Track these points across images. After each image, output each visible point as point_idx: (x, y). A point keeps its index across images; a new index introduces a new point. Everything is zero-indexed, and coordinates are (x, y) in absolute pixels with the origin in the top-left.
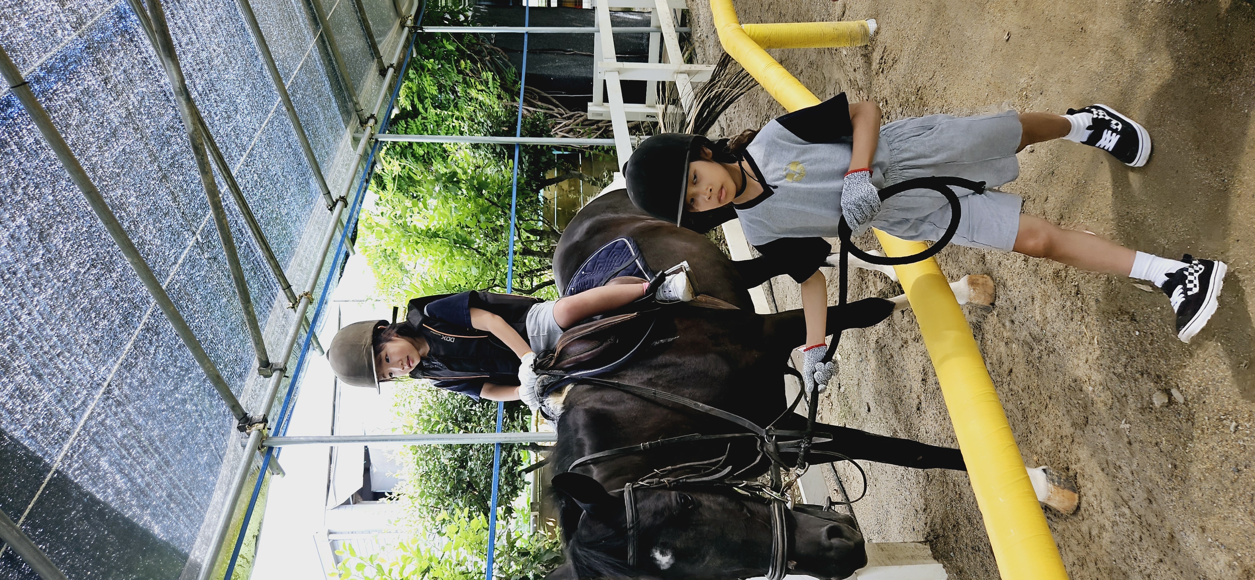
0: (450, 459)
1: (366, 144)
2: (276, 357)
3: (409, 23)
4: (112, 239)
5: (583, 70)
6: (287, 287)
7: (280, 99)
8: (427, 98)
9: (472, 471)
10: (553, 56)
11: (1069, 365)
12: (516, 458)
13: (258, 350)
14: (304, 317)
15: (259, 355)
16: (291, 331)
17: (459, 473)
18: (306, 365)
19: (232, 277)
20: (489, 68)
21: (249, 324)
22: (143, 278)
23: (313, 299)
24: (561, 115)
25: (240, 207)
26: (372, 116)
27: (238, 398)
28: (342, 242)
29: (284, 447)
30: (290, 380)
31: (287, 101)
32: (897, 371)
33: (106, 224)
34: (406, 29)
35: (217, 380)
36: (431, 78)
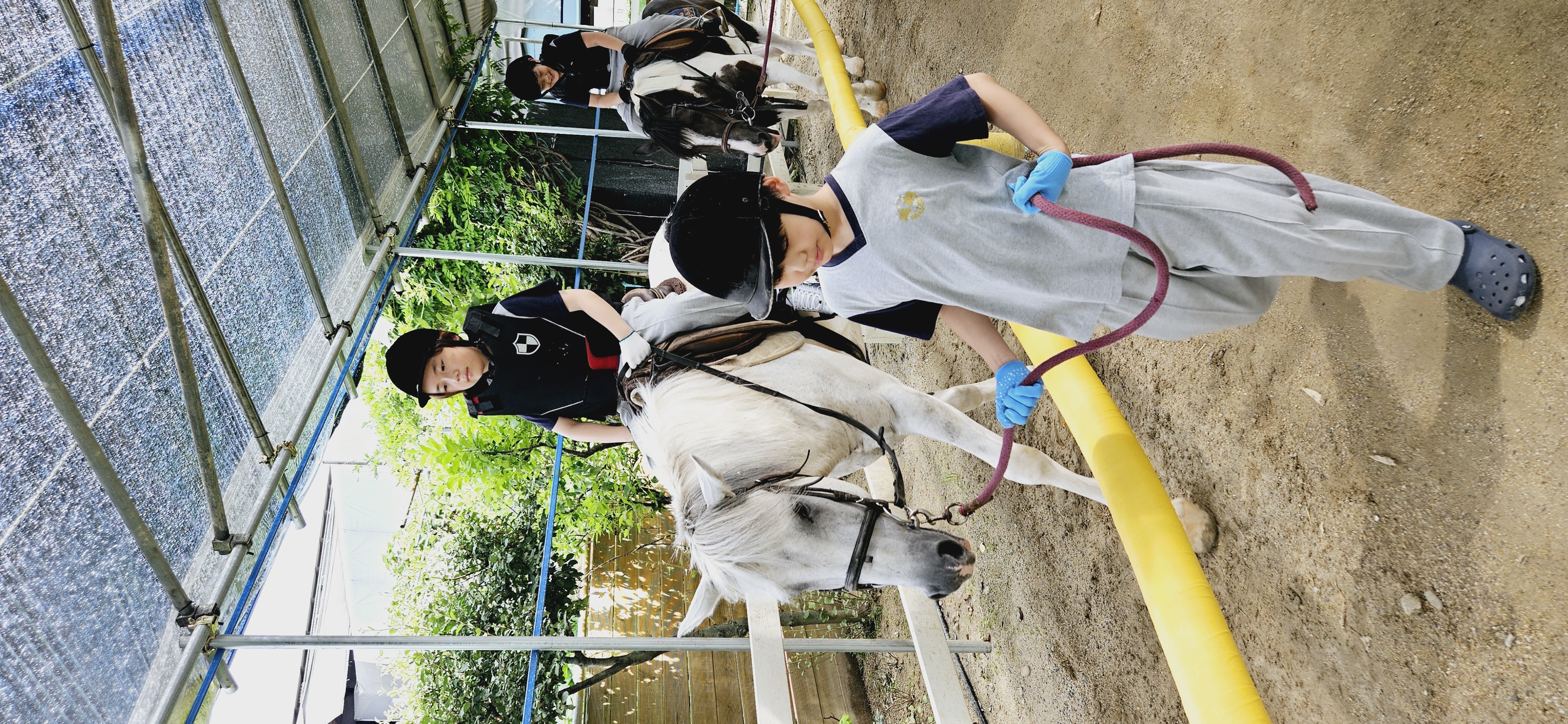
0: (467, 674)
1: (382, 260)
2: (239, 527)
3: (449, 115)
4: (24, 356)
5: (664, 187)
6: (263, 435)
7: (273, 193)
8: (465, 209)
9: (495, 689)
10: (627, 168)
11: (1287, 559)
12: (557, 673)
13: (215, 516)
14: (281, 476)
15: (216, 523)
16: (263, 492)
17: (478, 693)
18: (279, 539)
19: (187, 417)
20: (546, 177)
21: (206, 480)
22: (61, 411)
23: (296, 452)
24: (635, 239)
25: (208, 327)
26: (393, 225)
27: (180, 581)
28: (341, 380)
29: (241, 651)
30: (256, 560)
31: (283, 195)
32: (1059, 567)
33: (18, 335)
34: (444, 123)
35: (153, 554)
36: (473, 186)
